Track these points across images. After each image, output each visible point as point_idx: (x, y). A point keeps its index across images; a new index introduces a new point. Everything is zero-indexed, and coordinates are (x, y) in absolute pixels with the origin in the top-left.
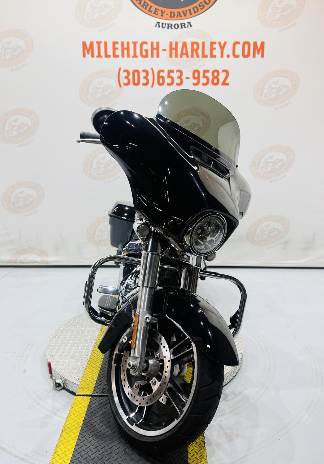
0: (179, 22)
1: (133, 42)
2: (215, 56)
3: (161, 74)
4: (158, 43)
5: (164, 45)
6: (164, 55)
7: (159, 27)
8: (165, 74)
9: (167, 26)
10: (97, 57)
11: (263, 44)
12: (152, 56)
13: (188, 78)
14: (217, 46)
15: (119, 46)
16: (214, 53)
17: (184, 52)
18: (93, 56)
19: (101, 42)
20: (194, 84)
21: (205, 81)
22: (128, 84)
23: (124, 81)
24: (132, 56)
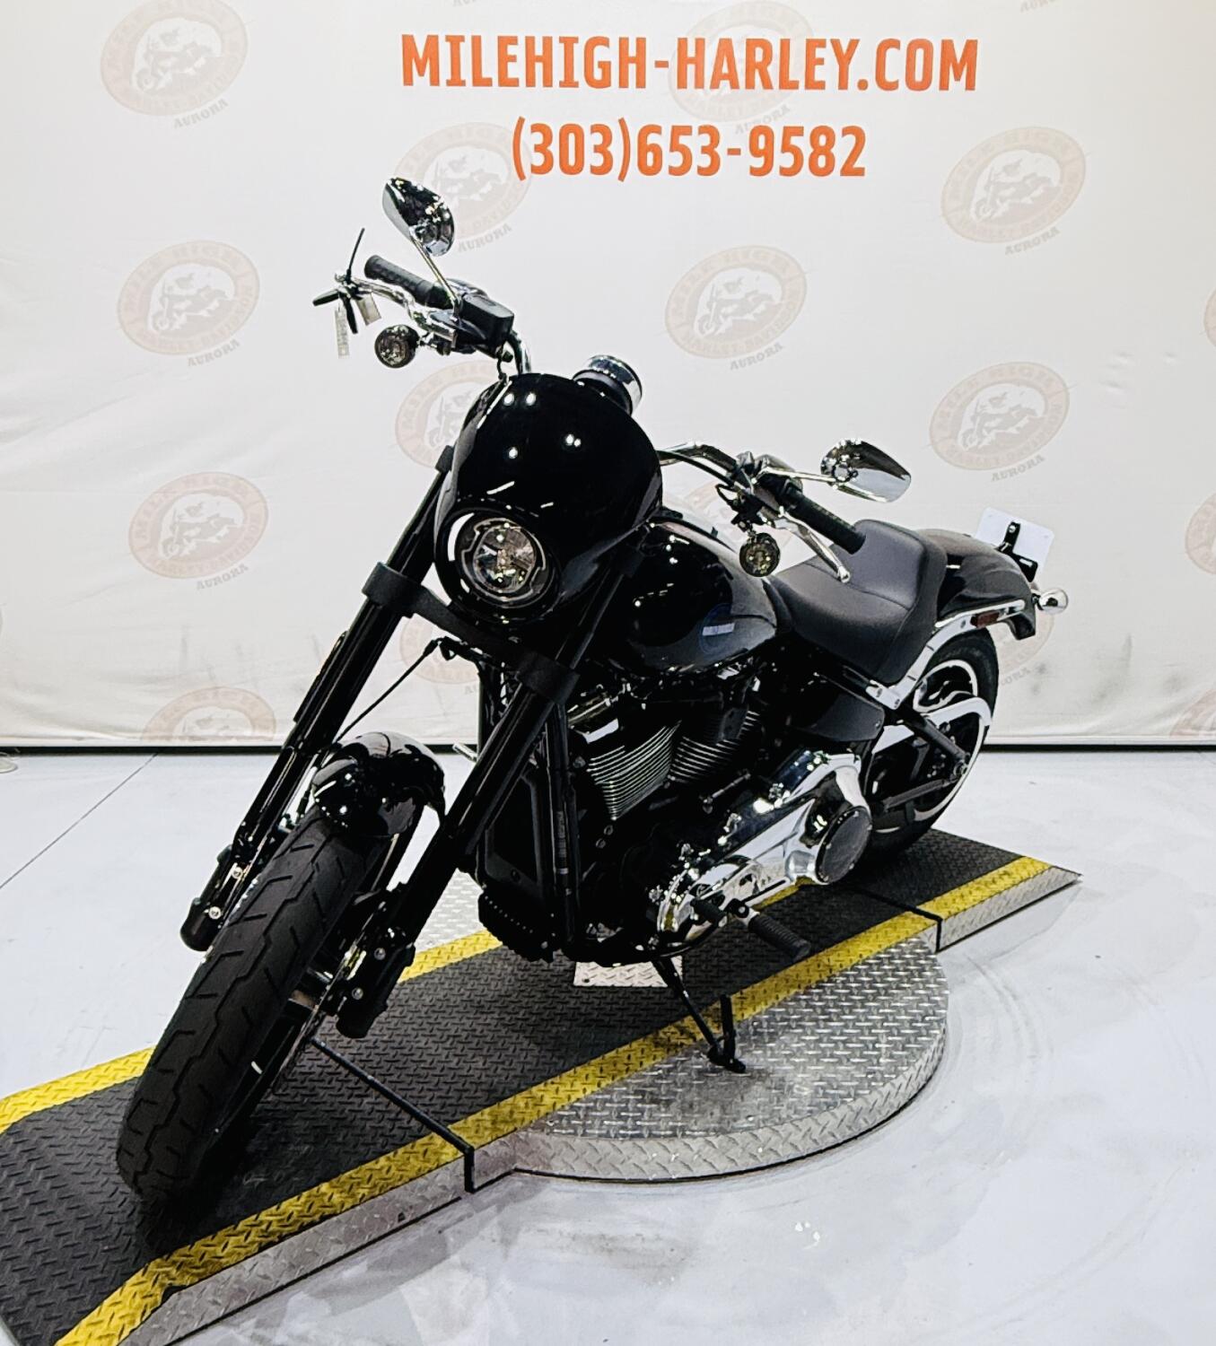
1: (562, 40)
2: (821, 85)
3: (652, 139)
4: (641, 43)
5: (661, 48)
6: (661, 80)
8: (663, 141)
10: (449, 83)
11: (971, 46)
12: (623, 83)
13: (734, 152)
15: (518, 51)
16: (819, 73)
17: (725, 70)
18: (435, 81)
19: (462, 38)
20: (754, 172)
21: (787, 160)
22: (544, 169)
23: (533, 158)
24: (561, 83)
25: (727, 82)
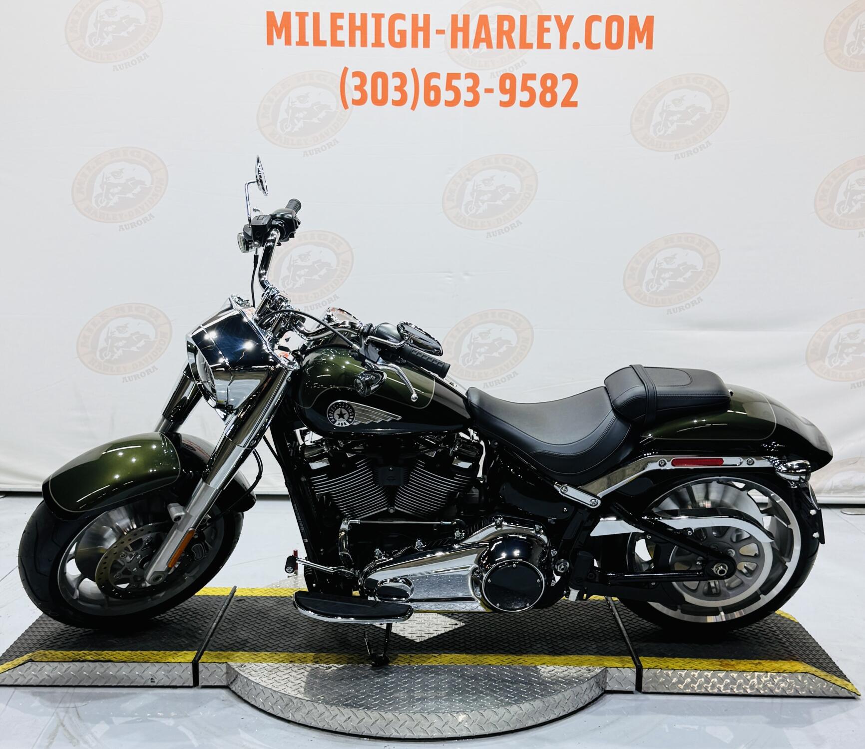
1: (374, 15)
2: (548, 46)
3: (434, 82)
4: (427, 18)
5: (440, 21)
6: (439, 43)
8: (441, 83)
10: (298, 44)
11: (649, 20)
12: (415, 44)
13: (489, 91)
14: (552, 25)
15: (344, 22)
16: (547, 38)
17: (483, 36)
18: (288, 42)
19: (306, 14)
20: (503, 104)
21: (524, 96)
22: (361, 102)
23: (353, 94)
24: (372, 44)
25: (485, 44)
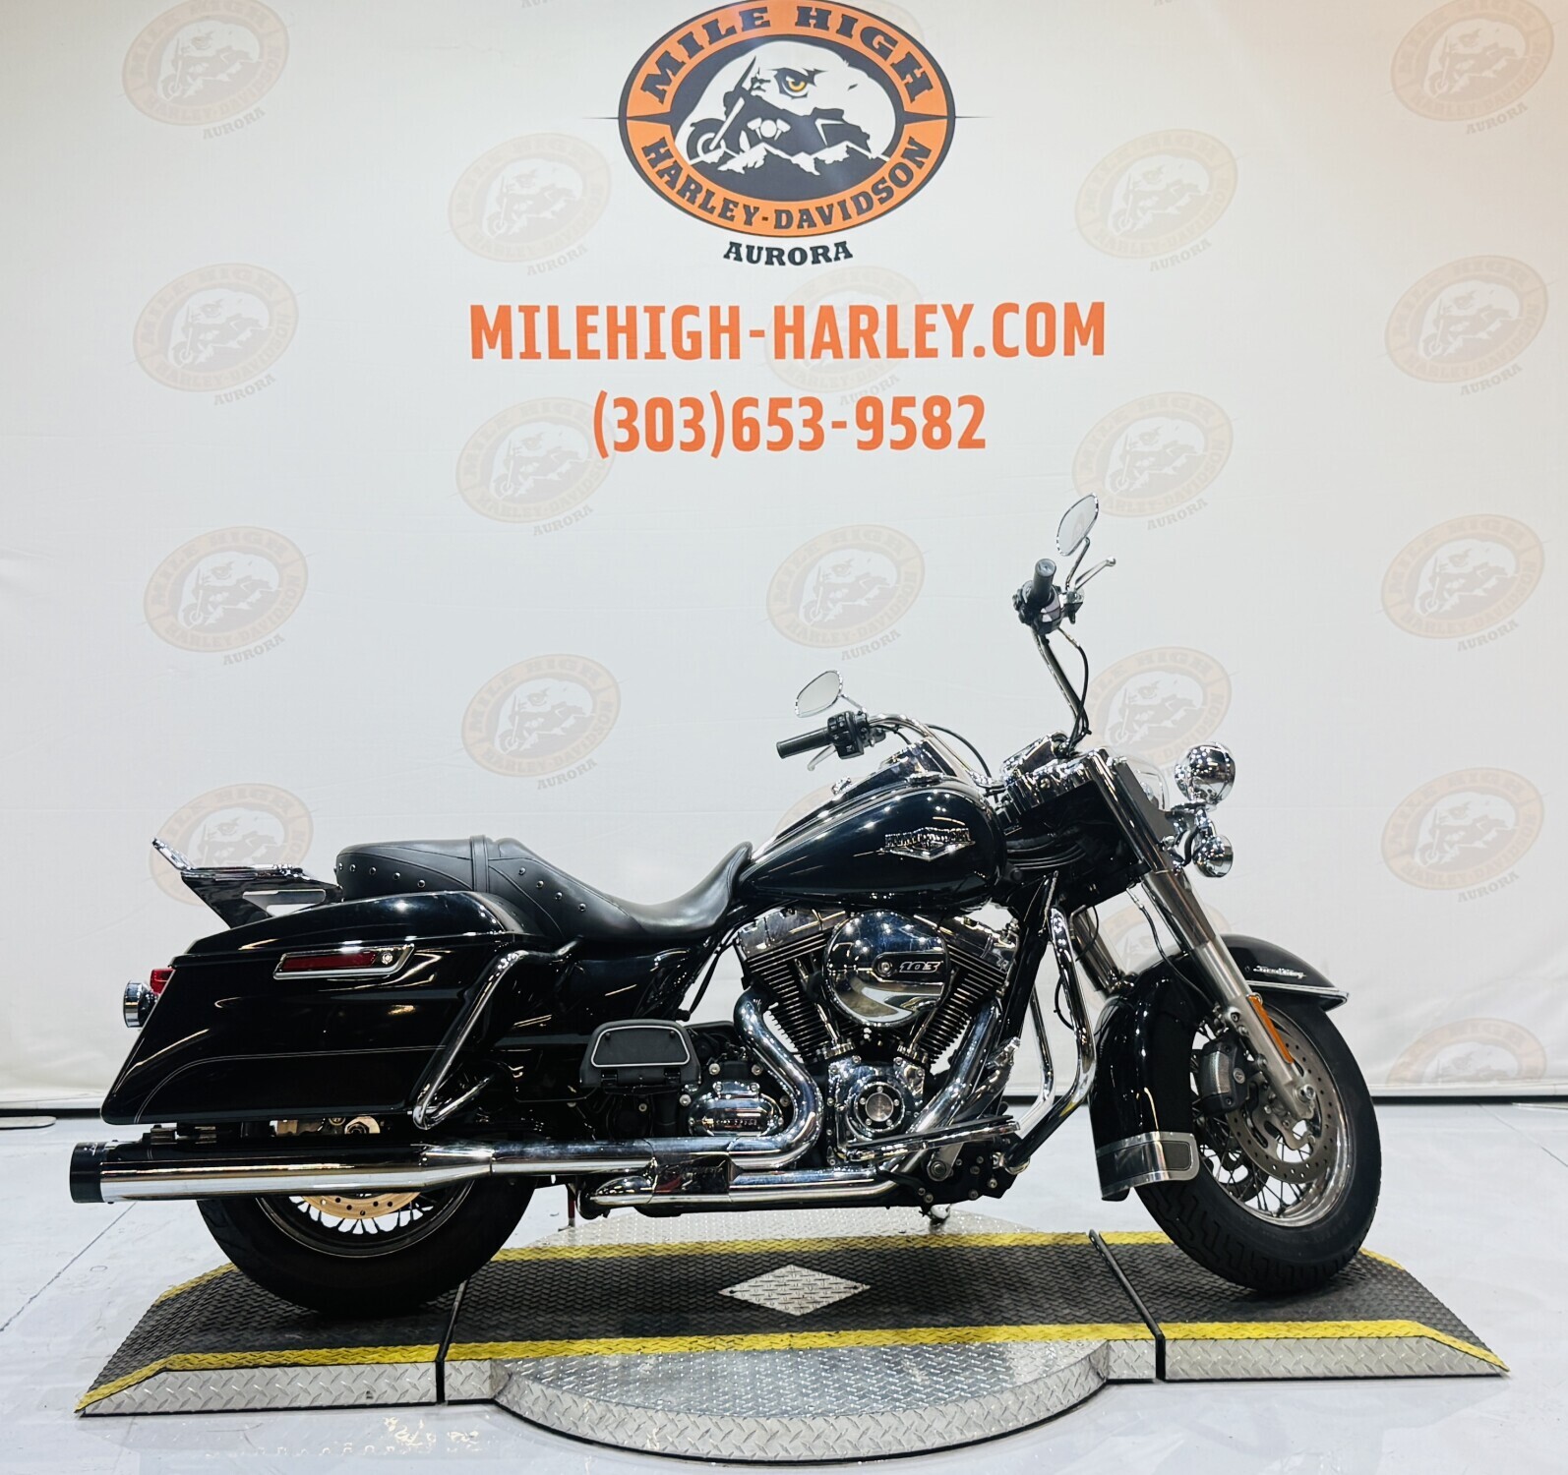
0: (807, 243)
1: (648, 309)
2: (933, 353)
3: (748, 412)
4: (734, 312)
5: (756, 317)
6: (756, 351)
7: (738, 258)
8: (761, 414)
9: (764, 254)
10: (523, 356)
11: (1097, 309)
12: (716, 354)
13: (839, 425)
14: (938, 319)
15: (599, 321)
16: (930, 341)
17: (827, 338)
18: (507, 354)
19: (537, 309)
20: (862, 445)
21: (898, 432)
22: (630, 445)
23: (616, 435)
24: (646, 354)
25: (830, 351)
